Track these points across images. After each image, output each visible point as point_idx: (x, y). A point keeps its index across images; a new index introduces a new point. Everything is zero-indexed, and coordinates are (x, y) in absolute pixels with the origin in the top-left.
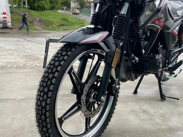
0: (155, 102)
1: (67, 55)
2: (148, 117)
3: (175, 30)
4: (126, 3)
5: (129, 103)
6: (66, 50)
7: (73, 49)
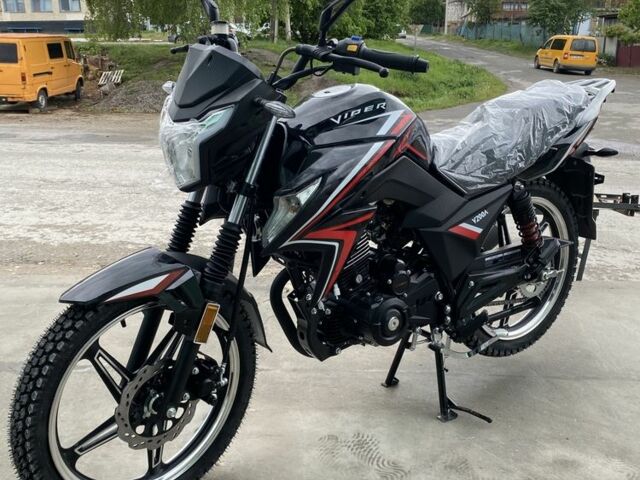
0: (419, 420)
1: (72, 327)
2: (356, 460)
3: (473, 224)
4: (241, 197)
5: (343, 414)
6: (72, 318)
7: (89, 315)
